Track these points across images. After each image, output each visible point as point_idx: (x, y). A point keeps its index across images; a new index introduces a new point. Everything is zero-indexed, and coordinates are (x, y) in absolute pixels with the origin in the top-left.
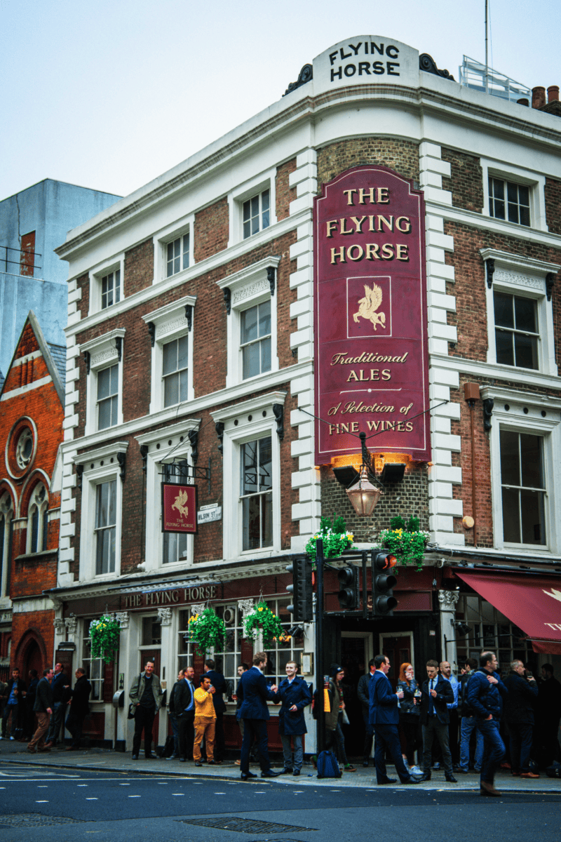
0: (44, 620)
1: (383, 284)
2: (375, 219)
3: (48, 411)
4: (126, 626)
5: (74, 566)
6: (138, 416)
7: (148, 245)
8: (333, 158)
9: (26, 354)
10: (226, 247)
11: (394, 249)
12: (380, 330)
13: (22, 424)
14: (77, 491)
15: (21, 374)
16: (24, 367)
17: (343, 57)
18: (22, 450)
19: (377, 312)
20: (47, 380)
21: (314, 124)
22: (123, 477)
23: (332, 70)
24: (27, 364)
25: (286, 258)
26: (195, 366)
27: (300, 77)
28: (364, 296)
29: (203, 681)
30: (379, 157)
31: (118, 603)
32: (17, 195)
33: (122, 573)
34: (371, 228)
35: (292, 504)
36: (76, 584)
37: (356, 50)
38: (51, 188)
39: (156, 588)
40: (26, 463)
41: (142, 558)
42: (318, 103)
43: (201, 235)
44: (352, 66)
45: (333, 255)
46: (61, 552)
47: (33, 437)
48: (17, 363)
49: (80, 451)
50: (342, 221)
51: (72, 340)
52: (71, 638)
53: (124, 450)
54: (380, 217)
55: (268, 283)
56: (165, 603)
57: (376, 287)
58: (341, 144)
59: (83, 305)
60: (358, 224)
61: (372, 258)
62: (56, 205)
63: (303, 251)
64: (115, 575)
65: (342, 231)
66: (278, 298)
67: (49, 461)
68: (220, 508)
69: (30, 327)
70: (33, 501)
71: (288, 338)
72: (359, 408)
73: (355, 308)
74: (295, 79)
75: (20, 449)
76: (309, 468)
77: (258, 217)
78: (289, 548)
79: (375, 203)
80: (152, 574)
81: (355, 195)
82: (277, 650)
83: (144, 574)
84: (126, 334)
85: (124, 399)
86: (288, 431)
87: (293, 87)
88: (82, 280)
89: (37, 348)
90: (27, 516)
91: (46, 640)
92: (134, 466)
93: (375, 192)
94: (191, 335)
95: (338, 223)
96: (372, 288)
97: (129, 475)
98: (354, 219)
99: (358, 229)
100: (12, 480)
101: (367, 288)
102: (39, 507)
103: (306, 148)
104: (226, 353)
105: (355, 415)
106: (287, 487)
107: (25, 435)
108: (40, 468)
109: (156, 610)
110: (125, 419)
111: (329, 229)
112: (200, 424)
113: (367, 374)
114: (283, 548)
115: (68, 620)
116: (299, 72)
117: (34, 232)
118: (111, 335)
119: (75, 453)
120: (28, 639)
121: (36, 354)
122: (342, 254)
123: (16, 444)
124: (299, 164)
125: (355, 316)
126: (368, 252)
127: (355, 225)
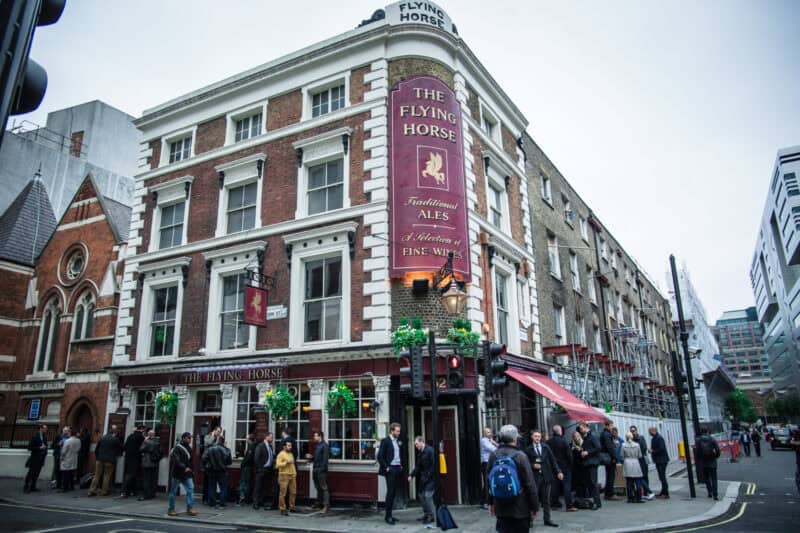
0: (97, 390)
1: (442, 153)
2: (436, 111)
3: (100, 239)
4: (184, 397)
5: (131, 350)
6: (203, 238)
7: (220, 120)
8: (402, 68)
9: (83, 199)
10: (299, 121)
11: (448, 133)
12: (441, 185)
13: (76, 247)
14: (137, 294)
15: (77, 213)
16: (81, 209)
17: (410, 8)
18: (72, 265)
19: (439, 172)
20: (102, 217)
21: (386, 46)
22: (185, 284)
23: (402, 15)
24: (84, 206)
25: (359, 130)
26: (263, 204)
27: (373, 16)
28: (430, 159)
29: (285, 445)
30: (435, 74)
31: (177, 379)
32: (72, 108)
33: (180, 356)
34: (434, 116)
35: (363, 306)
36: (132, 363)
37: (419, 6)
38: (99, 105)
39: (218, 368)
40: (75, 276)
41: (203, 344)
42: (393, 31)
43: (273, 114)
44: (417, 15)
45: (406, 129)
46: (117, 338)
47: (84, 257)
48: (75, 205)
49: (141, 264)
50: (413, 108)
51: (141, 184)
52: (126, 404)
53: (187, 263)
54: (439, 110)
55: (342, 146)
56: (228, 381)
57: (438, 155)
58: (409, 60)
59: (153, 161)
60: (425, 112)
61: (435, 136)
62: (102, 117)
63: (377, 125)
64: (174, 357)
65: (413, 114)
66: (351, 157)
67: (99, 274)
68: (286, 309)
69: (90, 181)
70: (80, 302)
71: (362, 185)
72: (428, 238)
73: (424, 167)
74: (369, 17)
75: (71, 264)
76: (383, 280)
77: (327, 105)
78: (361, 340)
79: (436, 100)
80: (212, 358)
81: (422, 92)
82: (360, 419)
83: (204, 358)
84: (194, 180)
85: (190, 226)
86: (359, 252)
87: (365, 23)
88: (155, 144)
89: (95, 195)
90: (73, 312)
91: (98, 405)
92: (197, 276)
93: (436, 94)
94: (260, 182)
95: (410, 109)
96: (435, 155)
97: (190, 282)
98: (422, 107)
99: (425, 115)
100: (63, 286)
101: (432, 155)
102: (85, 307)
103: (381, 59)
104: (296, 195)
105: (424, 243)
106: (358, 294)
107: (76, 256)
108: (90, 278)
109: (218, 385)
110: (189, 241)
111: (402, 111)
112: (267, 246)
113: (433, 214)
114: (353, 340)
115: (123, 390)
116: (372, 13)
117: (82, 132)
118: (180, 181)
119: (137, 265)
120: (79, 404)
121: (93, 200)
122: (413, 129)
123: (67, 262)
124: (373, 68)
125: (424, 172)
126: (432, 131)
127: (422, 112)
